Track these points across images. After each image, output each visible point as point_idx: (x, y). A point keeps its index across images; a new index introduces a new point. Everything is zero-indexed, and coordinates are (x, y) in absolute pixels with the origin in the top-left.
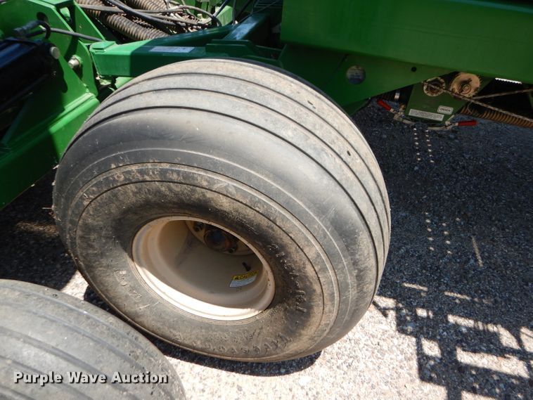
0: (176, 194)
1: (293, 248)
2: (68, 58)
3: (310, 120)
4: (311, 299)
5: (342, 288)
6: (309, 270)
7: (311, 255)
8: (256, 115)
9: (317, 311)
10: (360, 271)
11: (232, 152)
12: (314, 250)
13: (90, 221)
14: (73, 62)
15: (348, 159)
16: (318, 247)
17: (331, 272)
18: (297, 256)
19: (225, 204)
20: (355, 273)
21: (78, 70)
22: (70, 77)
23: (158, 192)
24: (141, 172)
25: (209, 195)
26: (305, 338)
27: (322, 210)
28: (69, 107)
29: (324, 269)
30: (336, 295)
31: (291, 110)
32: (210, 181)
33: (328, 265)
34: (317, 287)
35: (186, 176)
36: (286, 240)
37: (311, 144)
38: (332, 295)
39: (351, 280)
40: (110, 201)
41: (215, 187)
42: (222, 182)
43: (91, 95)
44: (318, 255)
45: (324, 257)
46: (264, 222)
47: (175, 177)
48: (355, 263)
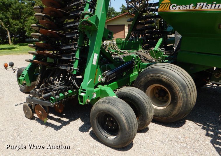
0: (157, 78)
1: (174, 88)
2: (136, 65)
3: (179, 70)
4: (177, 99)
5: (183, 97)
6: (177, 92)
7: (177, 89)
8: (170, 68)
9: (179, 102)
10: (187, 94)
11: (166, 72)
12: (178, 88)
13: (141, 84)
14: (136, 66)
15: (186, 77)
16: (179, 88)
17: (181, 93)
18: (175, 89)
19: (164, 80)
20: (186, 94)
21: (137, 67)
22: (135, 68)
23: (154, 78)
24: (152, 75)
25: (162, 78)
26: (176, 110)
27: (180, 82)
28: (134, 73)
29: (180, 92)
30: (182, 98)
31: (176, 69)
32: (162, 76)
33: (181, 92)
34: (178, 96)
35: (159, 75)
36: (174, 86)
37: (179, 73)
38: (181, 98)
39: (185, 96)
40: (146, 80)
41: (163, 77)
42: (164, 76)
43: (137, 72)
44: (179, 89)
45: (180, 90)
46: (170, 83)
47: (157, 76)
48: (186, 92)
